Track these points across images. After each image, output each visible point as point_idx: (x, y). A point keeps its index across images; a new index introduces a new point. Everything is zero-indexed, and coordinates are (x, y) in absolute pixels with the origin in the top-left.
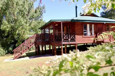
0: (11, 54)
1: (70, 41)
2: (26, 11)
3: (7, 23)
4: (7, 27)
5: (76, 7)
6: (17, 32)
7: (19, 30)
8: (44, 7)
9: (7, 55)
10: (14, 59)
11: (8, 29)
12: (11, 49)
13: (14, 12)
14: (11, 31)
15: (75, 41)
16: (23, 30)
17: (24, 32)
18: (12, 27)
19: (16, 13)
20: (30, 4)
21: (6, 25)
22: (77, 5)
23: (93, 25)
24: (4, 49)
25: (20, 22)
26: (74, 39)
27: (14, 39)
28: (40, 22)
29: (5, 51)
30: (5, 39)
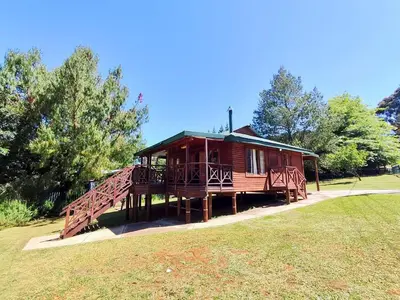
0: (46, 217)
1: (224, 185)
2: (107, 111)
3: (51, 134)
4: (50, 145)
5: (231, 112)
6: (77, 159)
7: (81, 155)
8: (145, 111)
9: (36, 221)
10: (62, 237)
11: (51, 151)
12: (49, 204)
13: (74, 112)
14: (59, 156)
15: (231, 185)
16: (95, 156)
17: (97, 159)
18: (63, 147)
19: (79, 114)
20: (118, 97)
21: (48, 138)
22: (232, 108)
23: (261, 152)
24: (28, 207)
25: (91, 134)
26: (229, 181)
27: (62, 178)
28: (135, 141)
29: (33, 209)
30: (36, 177)
